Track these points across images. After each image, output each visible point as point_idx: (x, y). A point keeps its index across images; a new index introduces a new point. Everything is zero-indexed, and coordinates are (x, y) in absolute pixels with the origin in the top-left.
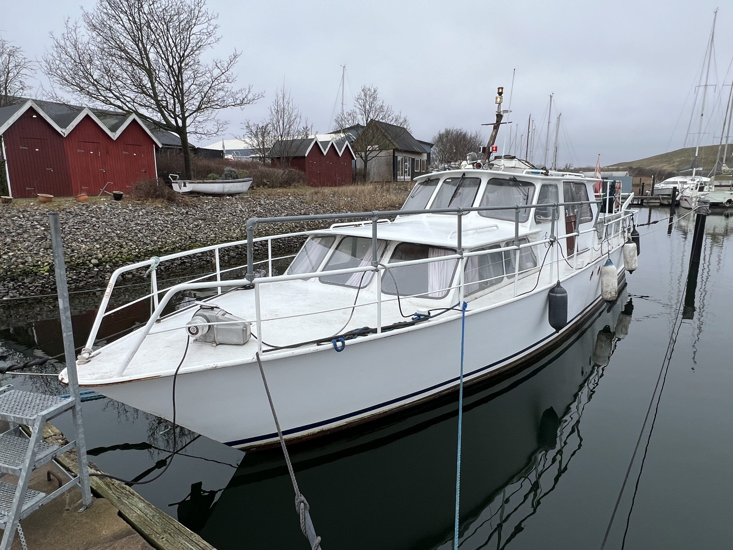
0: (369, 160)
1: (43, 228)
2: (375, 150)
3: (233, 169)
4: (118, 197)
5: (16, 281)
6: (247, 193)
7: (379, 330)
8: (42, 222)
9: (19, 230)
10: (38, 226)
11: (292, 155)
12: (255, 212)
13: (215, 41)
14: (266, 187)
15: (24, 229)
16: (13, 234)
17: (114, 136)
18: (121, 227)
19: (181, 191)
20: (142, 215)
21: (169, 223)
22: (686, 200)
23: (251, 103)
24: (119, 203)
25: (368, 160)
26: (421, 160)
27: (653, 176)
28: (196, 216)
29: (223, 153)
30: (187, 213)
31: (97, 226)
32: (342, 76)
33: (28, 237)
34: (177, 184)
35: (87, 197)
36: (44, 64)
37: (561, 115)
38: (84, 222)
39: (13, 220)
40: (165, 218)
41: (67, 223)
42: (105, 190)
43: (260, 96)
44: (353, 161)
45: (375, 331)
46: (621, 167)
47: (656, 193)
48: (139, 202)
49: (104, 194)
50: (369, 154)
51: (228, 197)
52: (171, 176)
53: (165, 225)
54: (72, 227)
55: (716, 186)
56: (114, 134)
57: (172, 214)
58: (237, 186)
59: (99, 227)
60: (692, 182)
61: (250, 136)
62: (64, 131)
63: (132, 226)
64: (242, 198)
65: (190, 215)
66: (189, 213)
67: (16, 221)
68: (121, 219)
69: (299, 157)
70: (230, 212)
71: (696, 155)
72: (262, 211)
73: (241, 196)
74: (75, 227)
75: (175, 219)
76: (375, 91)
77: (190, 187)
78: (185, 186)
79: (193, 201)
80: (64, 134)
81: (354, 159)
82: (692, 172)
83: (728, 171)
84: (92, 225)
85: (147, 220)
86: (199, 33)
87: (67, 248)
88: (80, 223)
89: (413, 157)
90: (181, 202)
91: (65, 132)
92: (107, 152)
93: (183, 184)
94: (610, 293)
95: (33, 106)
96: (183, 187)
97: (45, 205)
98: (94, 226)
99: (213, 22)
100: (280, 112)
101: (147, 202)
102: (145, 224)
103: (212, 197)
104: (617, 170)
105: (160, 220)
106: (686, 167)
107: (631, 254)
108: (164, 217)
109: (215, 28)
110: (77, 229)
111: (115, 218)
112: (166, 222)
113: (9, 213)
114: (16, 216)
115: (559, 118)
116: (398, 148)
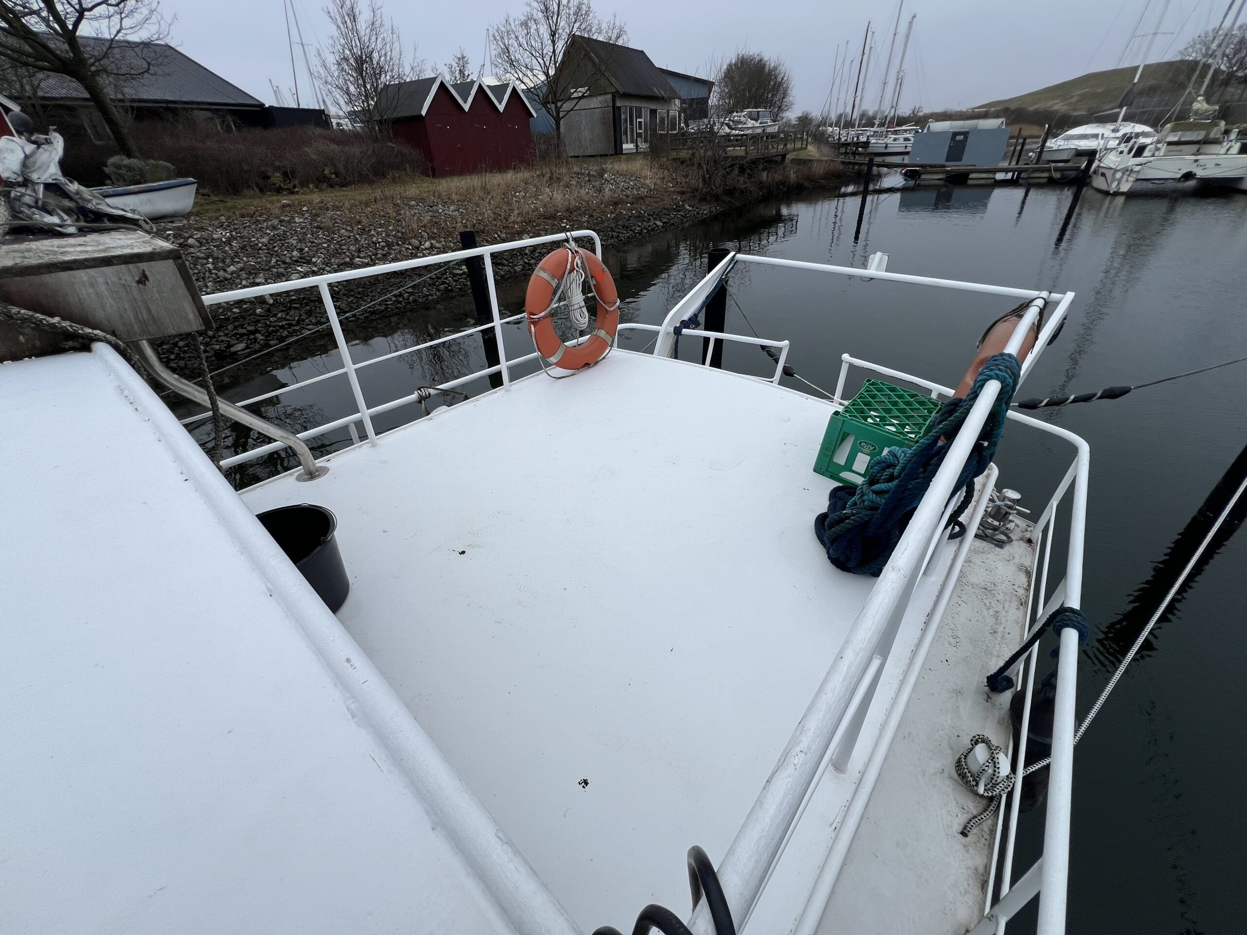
22: (1103, 175)
25: (561, 116)
26: (667, 111)
27: (1047, 126)
37: (915, 16)
44: (531, 119)
46: (993, 109)
47: (1046, 156)
55: (1170, 144)
60: (1113, 135)
69: (406, 116)
71: (1136, 81)
81: (533, 116)
82: (1118, 114)
83: (1206, 111)
89: (653, 107)
104: (985, 116)
106: (1110, 106)
115: (911, 23)
116: (621, 91)
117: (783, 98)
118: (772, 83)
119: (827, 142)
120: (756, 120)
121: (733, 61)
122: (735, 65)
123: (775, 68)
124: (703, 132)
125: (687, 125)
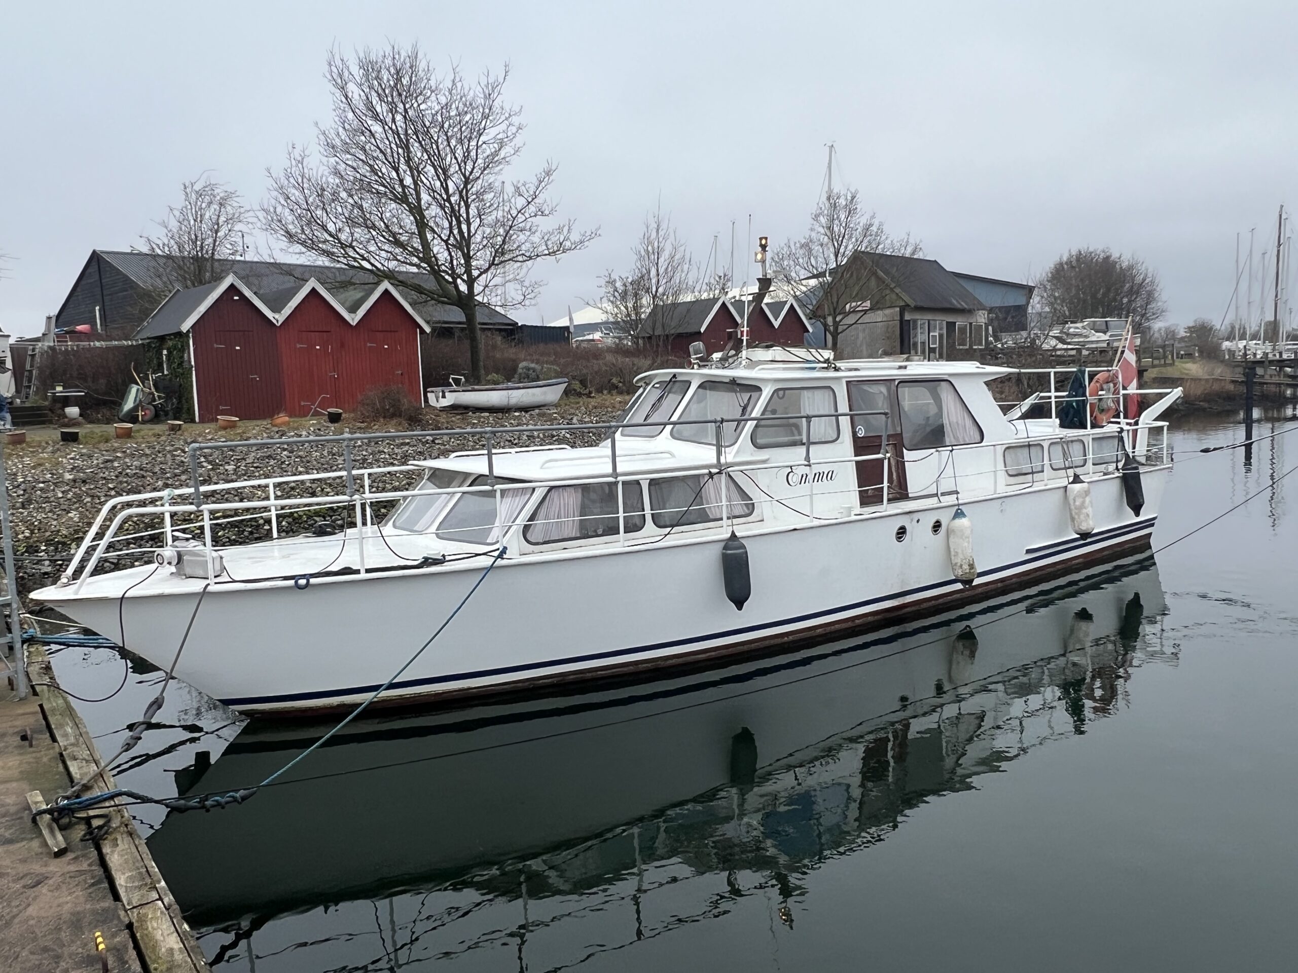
0: (841, 332)
1: (210, 467)
2: (854, 311)
3: (533, 365)
4: (334, 418)
5: (156, 540)
6: (556, 406)
7: (363, 571)
8: (210, 458)
9: (178, 469)
10: (205, 464)
11: (672, 332)
12: (554, 439)
13: (512, 152)
14: (614, 392)
15: (185, 468)
16: (168, 475)
17: (353, 319)
18: (323, 464)
19: (438, 405)
20: (360, 446)
21: (399, 457)
23: (578, 248)
24: (333, 427)
25: (839, 331)
26: (971, 324)
28: (447, 446)
29: (569, 332)
30: (433, 441)
31: (287, 463)
32: (827, 165)
33: (186, 480)
34: (433, 394)
35: (287, 419)
36: (261, 215)
38: (269, 457)
39: (175, 456)
40: (395, 449)
41: (245, 459)
42: (319, 406)
43: (593, 235)
44: (806, 334)
45: (357, 572)
48: (363, 425)
49: (316, 414)
50: (841, 321)
51: (517, 414)
52: (453, 378)
53: (392, 461)
54: (251, 465)
56: (353, 315)
57: (408, 443)
58: (534, 395)
59: (288, 465)
61: (612, 299)
62: (277, 316)
63: (339, 462)
64: (544, 415)
65: (438, 444)
66: (437, 441)
67: (178, 456)
68: (325, 453)
69: (687, 333)
70: (509, 439)
72: (568, 436)
73: (544, 410)
74: (255, 465)
75: (409, 452)
76: (853, 198)
77: (450, 399)
78: (444, 397)
79: (452, 421)
80: (277, 321)
81: (808, 331)
84: (280, 462)
85: (364, 453)
86: (492, 141)
87: (236, 496)
88: (263, 458)
89: (951, 320)
90: (431, 424)
91: (278, 318)
92: (342, 345)
93: (441, 394)
94: (961, 566)
95: (235, 283)
96: (441, 399)
97: (223, 432)
98: (283, 463)
99: (515, 120)
100: (652, 253)
101: (375, 425)
102: (359, 460)
103: (487, 414)
105: (385, 453)
107: (1077, 503)
108: (393, 449)
109: (519, 128)
110: (256, 467)
111: (316, 451)
112: (394, 456)
113: (173, 445)
114: (180, 449)
116: (912, 304)
117: (1147, 304)
118: (1128, 285)
119: (1223, 361)
120: (1105, 333)
121: (1065, 259)
122: (1069, 262)
123: (1131, 267)
124: (1022, 347)
125: (997, 339)
